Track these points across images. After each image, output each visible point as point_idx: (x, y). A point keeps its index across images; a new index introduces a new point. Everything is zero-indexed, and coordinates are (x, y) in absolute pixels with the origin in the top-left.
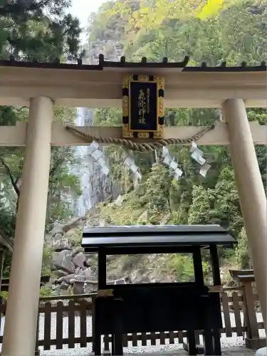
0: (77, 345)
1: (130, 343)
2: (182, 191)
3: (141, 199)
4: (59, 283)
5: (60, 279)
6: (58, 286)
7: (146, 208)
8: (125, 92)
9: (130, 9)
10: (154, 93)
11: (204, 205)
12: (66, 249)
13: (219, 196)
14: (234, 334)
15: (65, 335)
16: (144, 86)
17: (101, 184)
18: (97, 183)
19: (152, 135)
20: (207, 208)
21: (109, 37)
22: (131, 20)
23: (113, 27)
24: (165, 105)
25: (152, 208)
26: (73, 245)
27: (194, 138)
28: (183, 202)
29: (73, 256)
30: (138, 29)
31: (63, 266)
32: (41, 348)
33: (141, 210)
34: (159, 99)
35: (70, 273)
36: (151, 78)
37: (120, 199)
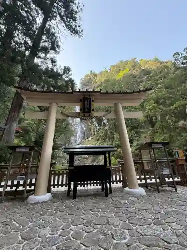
0: (60, 187)
1: (79, 186)
2: (111, 135)
3: (97, 138)
7: (99, 141)
8: (81, 101)
10: (90, 101)
14: (118, 183)
15: (60, 183)
16: (87, 99)
19: (90, 115)
21: (87, 85)
22: (94, 80)
23: (88, 82)
24: (94, 105)
25: (101, 141)
27: (104, 116)
32: (52, 187)
33: (97, 142)
34: (92, 103)
36: (89, 96)
37: (90, 138)
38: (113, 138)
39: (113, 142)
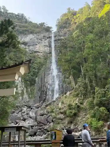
2: (91, 89)
4: (41, 129)
5: (41, 127)
6: (40, 130)
7: (79, 97)
9: (72, 15)
11: (100, 96)
12: (45, 114)
13: (107, 92)
17: (62, 86)
18: (61, 86)
20: (101, 97)
21: (65, 27)
22: (73, 20)
23: (66, 23)
25: (81, 97)
26: (48, 113)
28: (92, 94)
29: (48, 118)
30: (76, 23)
31: (42, 122)
33: (76, 98)
35: (45, 125)
37: (68, 93)
38: (94, 93)
39: (94, 98)
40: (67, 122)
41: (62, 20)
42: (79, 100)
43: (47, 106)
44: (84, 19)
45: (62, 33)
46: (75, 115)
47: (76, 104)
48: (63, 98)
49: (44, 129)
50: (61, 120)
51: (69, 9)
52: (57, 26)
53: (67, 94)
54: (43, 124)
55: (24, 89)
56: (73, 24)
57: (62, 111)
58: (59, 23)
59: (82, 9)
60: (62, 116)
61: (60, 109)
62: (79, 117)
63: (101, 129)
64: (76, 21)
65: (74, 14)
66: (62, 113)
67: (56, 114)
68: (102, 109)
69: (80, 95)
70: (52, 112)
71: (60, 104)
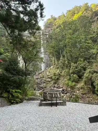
2: (68, 64)
4: (38, 87)
12: (39, 79)
13: (78, 66)
17: (47, 63)
20: (75, 69)
21: (49, 27)
22: (54, 23)
23: (50, 25)
25: (60, 69)
26: (41, 78)
28: (69, 67)
29: (41, 80)
30: (56, 25)
33: (57, 69)
35: (40, 85)
39: (70, 69)
40: (53, 83)
41: (47, 22)
42: (60, 70)
43: (39, 74)
44: (61, 23)
45: (47, 30)
46: (58, 79)
47: (58, 73)
48: (49, 69)
49: (40, 87)
50: (49, 82)
51: (52, 16)
52: (44, 26)
53: (51, 67)
54: (39, 84)
55: (24, 64)
56: (54, 25)
57: (49, 77)
58: (46, 24)
59: (60, 16)
60: (49, 80)
61: (48, 76)
62: (60, 80)
63: (74, 87)
64: (56, 24)
65: (55, 19)
66: (49, 78)
67: (46, 78)
68: (75, 75)
69: (59, 68)
70: (43, 77)
71: (48, 73)
